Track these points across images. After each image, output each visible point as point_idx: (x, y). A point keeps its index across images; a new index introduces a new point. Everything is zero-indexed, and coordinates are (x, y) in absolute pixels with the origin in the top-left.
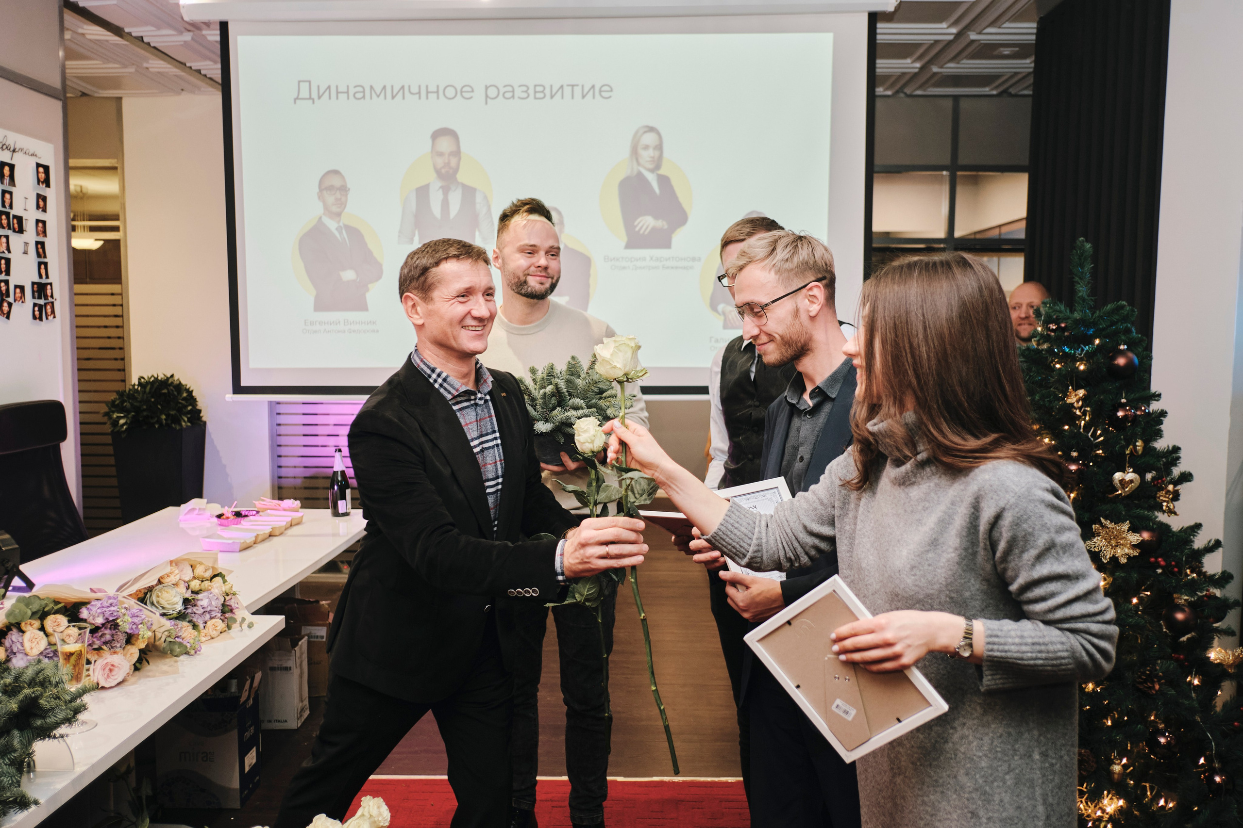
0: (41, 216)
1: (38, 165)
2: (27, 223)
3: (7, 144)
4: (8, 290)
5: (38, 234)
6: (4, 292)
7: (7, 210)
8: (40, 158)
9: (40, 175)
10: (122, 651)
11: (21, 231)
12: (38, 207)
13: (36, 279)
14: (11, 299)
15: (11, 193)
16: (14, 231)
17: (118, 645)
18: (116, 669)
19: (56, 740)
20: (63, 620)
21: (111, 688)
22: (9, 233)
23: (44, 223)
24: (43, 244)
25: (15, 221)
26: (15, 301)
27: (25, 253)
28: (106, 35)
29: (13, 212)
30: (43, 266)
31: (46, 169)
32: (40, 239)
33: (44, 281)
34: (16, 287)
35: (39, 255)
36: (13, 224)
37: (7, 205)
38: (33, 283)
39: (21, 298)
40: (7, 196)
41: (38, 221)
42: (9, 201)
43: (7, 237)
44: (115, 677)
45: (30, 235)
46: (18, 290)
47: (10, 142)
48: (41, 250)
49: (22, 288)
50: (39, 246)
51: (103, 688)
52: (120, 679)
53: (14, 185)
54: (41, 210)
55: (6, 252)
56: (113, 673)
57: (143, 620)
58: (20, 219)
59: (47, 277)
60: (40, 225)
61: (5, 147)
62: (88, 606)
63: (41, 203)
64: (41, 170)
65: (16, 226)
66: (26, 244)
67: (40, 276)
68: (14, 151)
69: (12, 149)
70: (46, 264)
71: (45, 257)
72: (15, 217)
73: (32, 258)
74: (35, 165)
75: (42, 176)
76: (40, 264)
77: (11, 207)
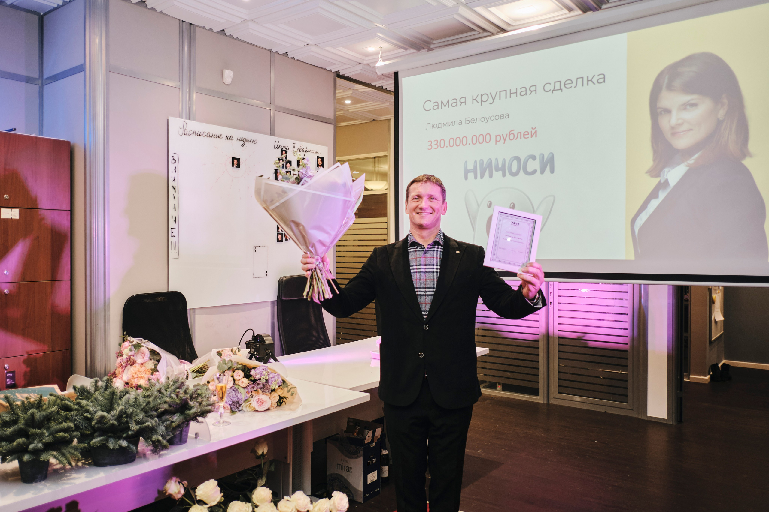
1: (318, 157)
3: (302, 148)
9: (319, 162)
10: (270, 394)
17: (267, 391)
18: (264, 403)
19: (198, 423)
20: (242, 374)
21: (261, 411)
28: (364, 89)
31: (323, 159)
44: (264, 407)
47: (304, 148)
51: (257, 411)
52: (266, 408)
56: (264, 404)
57: (276, 379)
61: (301, 150)
62: (256, 369)
64: (320, 160)
68: (306, 151)
69: (305, 151)
74: (316, 158)
75: (320, 163)
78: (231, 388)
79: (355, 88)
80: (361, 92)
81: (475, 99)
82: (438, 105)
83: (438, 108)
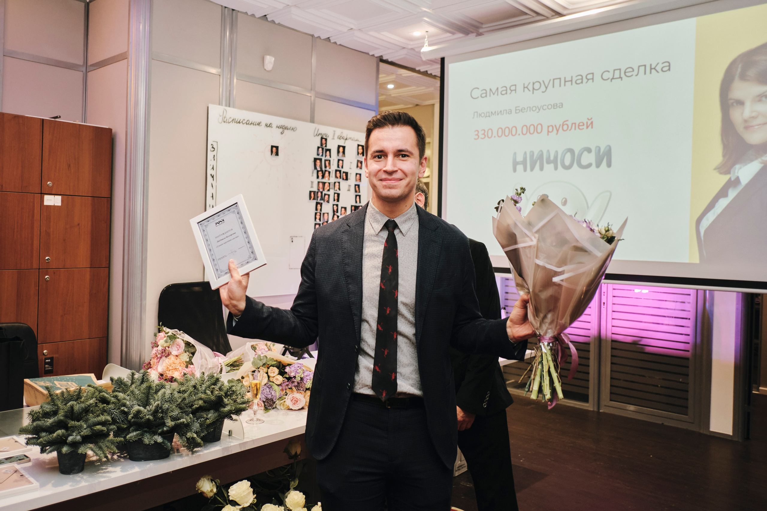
0: (359, 171)
1: (359, 145)
2: (350, 176)
3: (343, 136)
4: (337, 210)
5: (356, 180)
6: (335, 210)
7: (340, 169)
8: (360, 142)
9: (359, 150)
11: (347, 179)
12: (357, 166)
13: (354, 204)
14: (339, 214)
15: (343, 161)
16: (343, 179)
17: (302, 389)
18: (298, 401)
21: (294, 410)
22: (341, 180)
23: (360, 175)
24: (359, 186)
25: (344, 174)
26: (341, 215)
27: (349, 190)
28: (408, 73)
29: (343, 170)
30: (358, 197)
31: (363, 147)
32: (357, 183)
33: (358, 204)
34: (342, 208)
35: (356, 191)
36: (343, 176)
37: (340, 166)
38: (352, 206)
39: (344, 213)
40: (341, 162)
41: (357, 174)
42: (342, 165)
43: (339, 183)
44: (298, 405)
45: (352, 181)
46: (343, 209)
47: (345, 135)
48: (357, 189)
49: (345, 208)
50: (357, 187)
51: (291, 409)
52: (300, 407)
53: (345, 156)
54: (359, 168)
55: (338, 190)
56: (298, 403)
58: (347, 174)
59: (360, 202)
60: (358, 176)
61: (341, 138)
62: (290, 366)
63: (359, 165)
64: (360, 147)
65: (344, 177)
66: (350, 186)
67: (356, 202)
68: (346, 139)
69: (345, 138)
70: (360, 196)
71: (359, 192)
72: (344, 172)
73: (352, 193)
74: (357, 146)
76: (356, 196)
77: (342, 167)
78: (265, 384)
79: (398, 73)
80: (405, 77)
81: (527, 87)
82: (486, 93)
83: (486, 96)
